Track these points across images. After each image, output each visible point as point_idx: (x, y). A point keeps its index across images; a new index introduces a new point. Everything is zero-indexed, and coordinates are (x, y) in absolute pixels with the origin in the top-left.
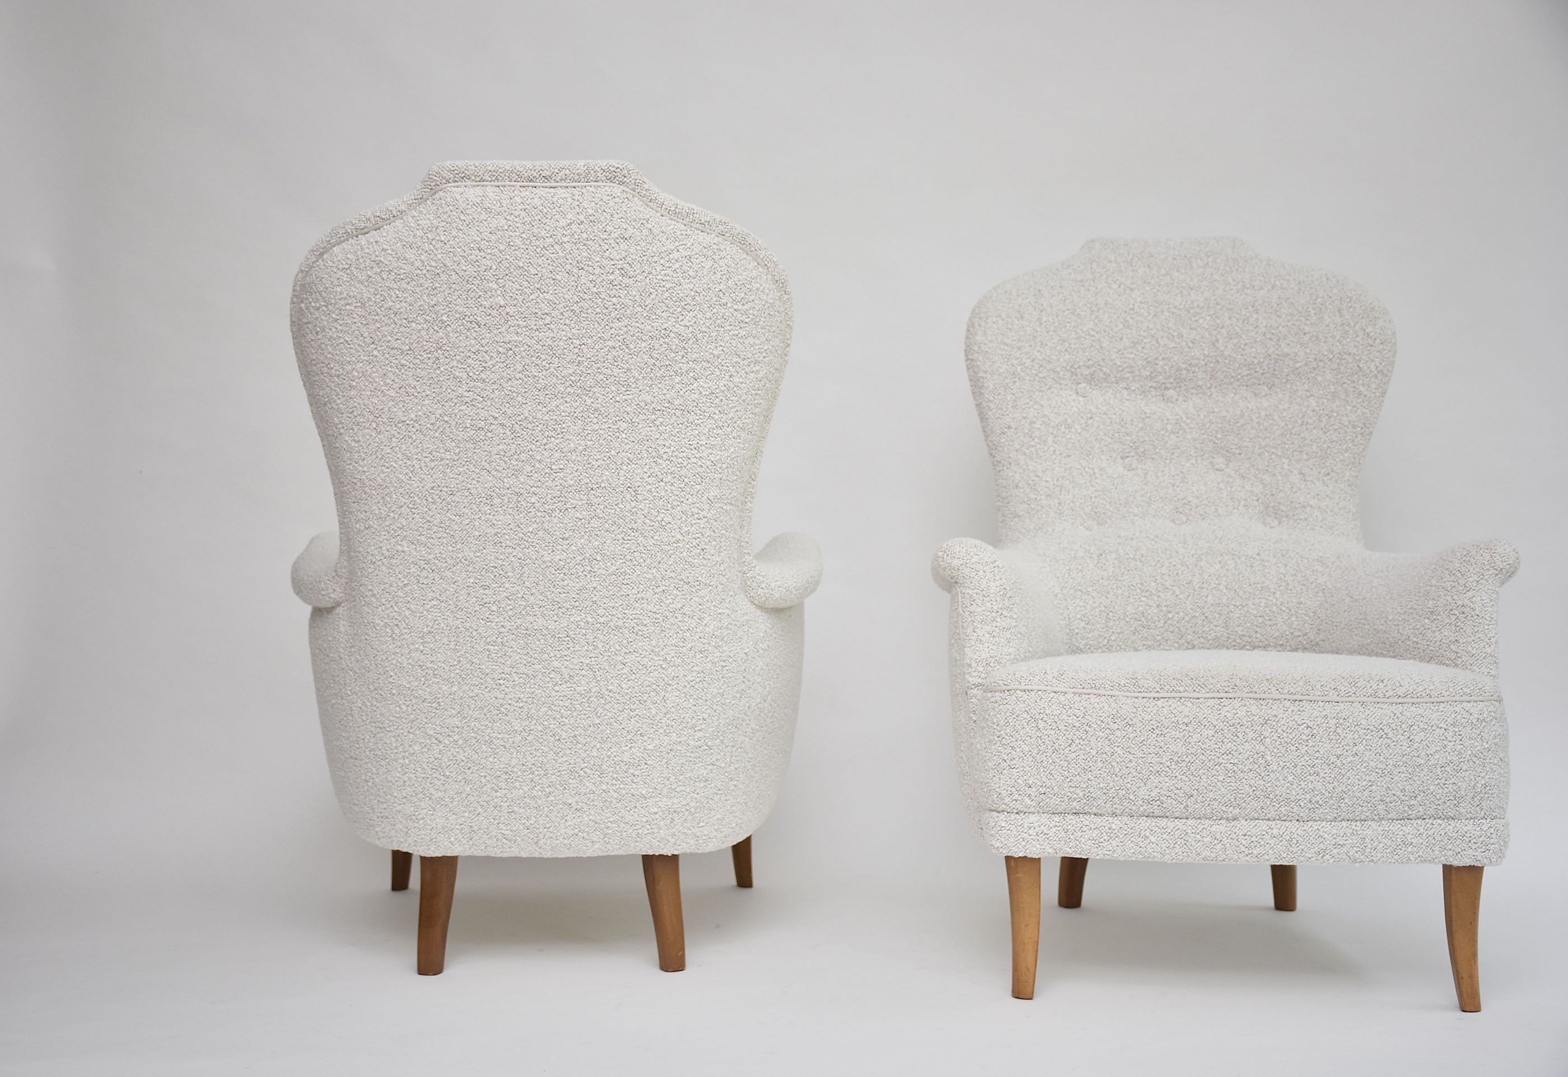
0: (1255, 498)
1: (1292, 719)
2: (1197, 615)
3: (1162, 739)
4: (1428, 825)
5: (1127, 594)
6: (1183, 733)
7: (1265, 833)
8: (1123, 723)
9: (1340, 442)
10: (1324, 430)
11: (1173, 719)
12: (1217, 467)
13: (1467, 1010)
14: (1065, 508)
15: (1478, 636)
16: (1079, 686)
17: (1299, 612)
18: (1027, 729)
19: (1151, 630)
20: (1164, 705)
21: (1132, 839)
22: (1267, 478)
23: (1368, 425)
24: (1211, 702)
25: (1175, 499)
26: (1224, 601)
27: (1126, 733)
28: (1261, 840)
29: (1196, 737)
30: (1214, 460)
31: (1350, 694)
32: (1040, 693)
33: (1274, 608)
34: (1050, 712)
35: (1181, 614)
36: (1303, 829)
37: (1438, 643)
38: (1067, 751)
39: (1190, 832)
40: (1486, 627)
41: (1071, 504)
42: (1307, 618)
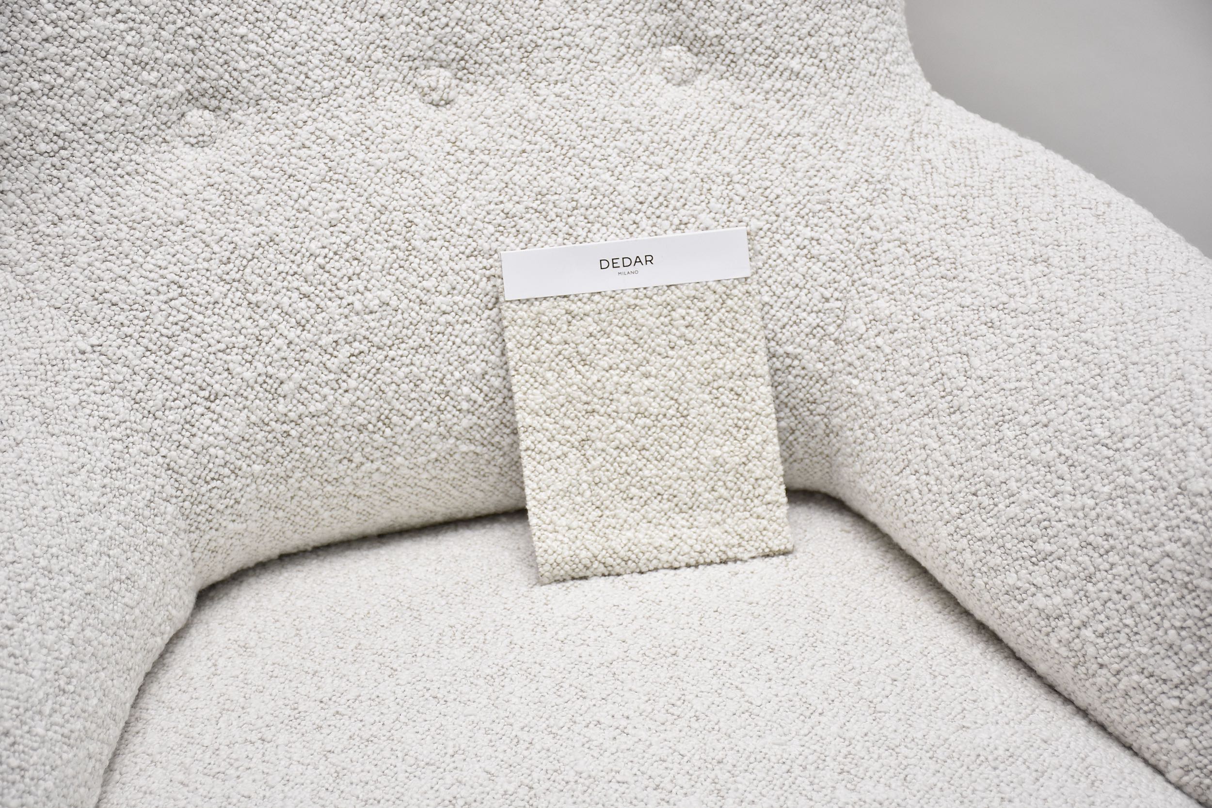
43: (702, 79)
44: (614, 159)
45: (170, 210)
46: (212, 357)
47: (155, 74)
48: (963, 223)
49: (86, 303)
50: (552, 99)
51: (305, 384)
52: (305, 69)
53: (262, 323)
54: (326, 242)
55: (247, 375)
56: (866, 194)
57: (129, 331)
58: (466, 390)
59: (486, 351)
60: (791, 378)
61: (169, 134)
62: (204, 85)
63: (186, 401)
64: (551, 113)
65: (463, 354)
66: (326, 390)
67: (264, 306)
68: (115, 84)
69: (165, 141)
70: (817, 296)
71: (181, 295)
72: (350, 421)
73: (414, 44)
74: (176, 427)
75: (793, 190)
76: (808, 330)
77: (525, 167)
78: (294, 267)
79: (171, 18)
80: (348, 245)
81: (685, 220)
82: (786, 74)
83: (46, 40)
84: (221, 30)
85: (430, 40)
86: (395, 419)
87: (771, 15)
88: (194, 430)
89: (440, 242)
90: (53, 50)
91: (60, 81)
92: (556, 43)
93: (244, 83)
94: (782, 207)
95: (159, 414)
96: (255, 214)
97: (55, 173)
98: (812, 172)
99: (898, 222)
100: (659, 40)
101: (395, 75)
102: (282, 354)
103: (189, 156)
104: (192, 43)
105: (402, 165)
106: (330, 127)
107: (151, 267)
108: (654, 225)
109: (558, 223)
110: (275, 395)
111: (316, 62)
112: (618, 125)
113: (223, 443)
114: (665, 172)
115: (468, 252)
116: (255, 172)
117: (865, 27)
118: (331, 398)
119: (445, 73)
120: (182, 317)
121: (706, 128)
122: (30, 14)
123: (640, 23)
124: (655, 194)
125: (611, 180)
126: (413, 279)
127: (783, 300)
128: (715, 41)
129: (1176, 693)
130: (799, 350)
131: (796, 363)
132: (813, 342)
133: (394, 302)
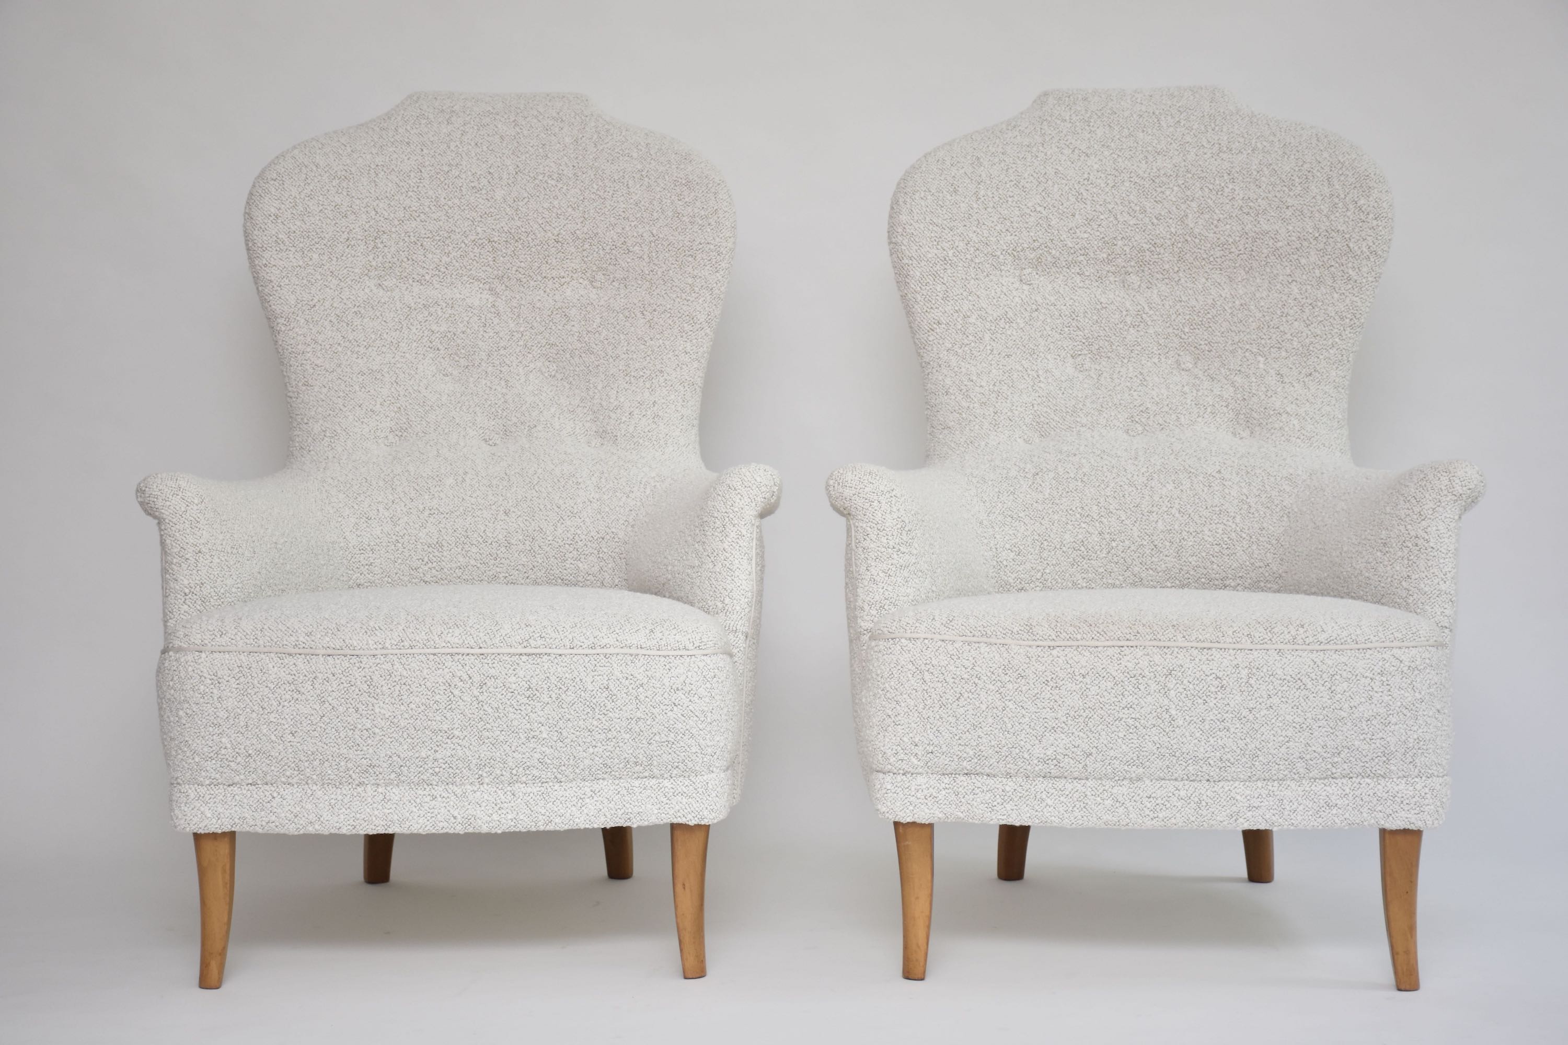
0: (1224, 404)
1: (1199, 669)
2: (1145, 543)
3: (1057, 692)
4: (1355, 784)
5: (1064, 519)
6: (1080, 685)
7: (1171, 795)
8: (1015, 675)
9: (1325, 337)
10: (1307, 322)
11: (1069, 670)
12: (1183, 366)
13: (1403, 988)
14: (1002, 418)
15: (1432, 571)
16: (969, 634)
17: (1261, 539)
18: (913, 682)
19: (1092, 561)
20: (1059, 655)
21: (1027, 802)
22: (1238, 379)
23: (1358, 316)
24: (1110, 652)
25: (1131, 406)
26: (1176, 527)
27: (1018, 685)
28: (1166, 803)
29: (1094, 689)
30: (1180, 358)
31: (1266, 640)
32: (926, 641)
33: (1233, 535)
34: (936, 663)
35: (1127, 542)
36: (1213, 790)
37: (1389, 579)
38: (955, 706)
39: (1089, 794)
40: (1442, 561)
41: (1009, 414)
42: (1269, 547)
53: (395, 496)
55: (385, 513)
79: (390, 399)
85: (493, 423)
116: (408, 452)
119: (497, 435)
121: (599, 459)
123: (581, 425)
128: (610, 431)
132: (624, 527)
133: (452, 497)
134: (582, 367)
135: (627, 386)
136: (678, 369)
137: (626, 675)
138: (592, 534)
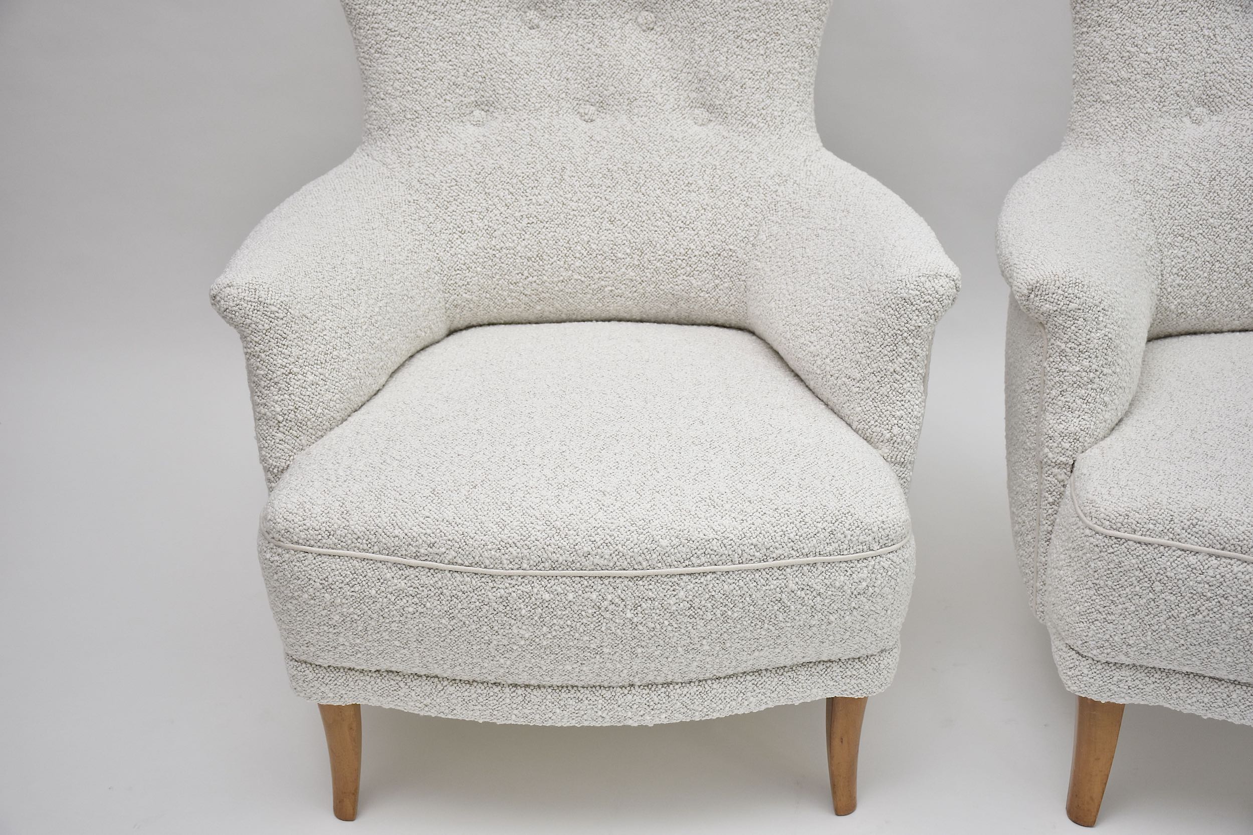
16: (1219, 546)
32: (1162, 548)
34: (1172, 574)
43: (712, 124)
44: (663, 152)
45: (458, 149)
46: (465, 214)
47: (462, 90)
48: (818, 196)
49: (415, 182)
50: (639, 123)
51: (505, 233)
52: (528, 97)
53: (490, 202)
54: (524, 171)
55: (480, 225)
56: (777, 181)
57: (431, 197)
58: (579, 248)
59: (590, 231)
60: (731, 262)
61: (464, 119)
62: (483, 99)
63: (451, 231)
64: (637, 129)
65: (579, 230)
66: (515, 238)
67: (492, 195)
68: (444, 93)
69: (462, 121)
70: (747, 223)
71: (456, 185)
72: (524, 254)
73: (580, 93)
74: (444, 242)
75: (744, 175)
76: (741, 239)
77: (621, 150)
78: (508, 180)
79: (473, 67)
80: (534, 174)
81: (691, 182)
82: (750, 125)
83: (418, 69)
84: (494, 76)
85: (588, 92)
86: (545, 257)
87: (746, 97)
88: (452, 245)
89: (576, 178)
90: (420, 74)
91: (421, 88)
92: (645, 99)
93: (501, 100)
94: (737, 182)
95: (438, 234)
96: (495, 155)
97: (412, 128)
98: (754, 169)
99: (789, 194)
100: (694, 105)
101: (570, 106)
102: (497, 217)
103: (471, 129)
104: (480, 80)
105: (565, 143)
106: (535, 123)
107: (445, 171)
108: (676, 183)
109: (631, 176)
110: (491, 237)
111: (534, 94)
112: (667, 137)
113: (465, 254)
114: (685, 160)
115: (588, 184)
116: (499, 138)
117: (790, 109)
118: (516, 242)
119: (593, 108)
120: (455, 194)
121: (709, 145)
122: (413, 58)
123: (686, 96)
124: (679, 169)
125: (660, 161)
126: (561, 193)
127: (731, 223)
128: (719, 107)
129: (858, 385)
130: (736, 248)
131: (734, 254)
132: (743, 244)
133: (551, 202)
134: (685, 24)
135: (738, 51)
136: (796, 32)
137: (802, 586)
138: (707, 249)
